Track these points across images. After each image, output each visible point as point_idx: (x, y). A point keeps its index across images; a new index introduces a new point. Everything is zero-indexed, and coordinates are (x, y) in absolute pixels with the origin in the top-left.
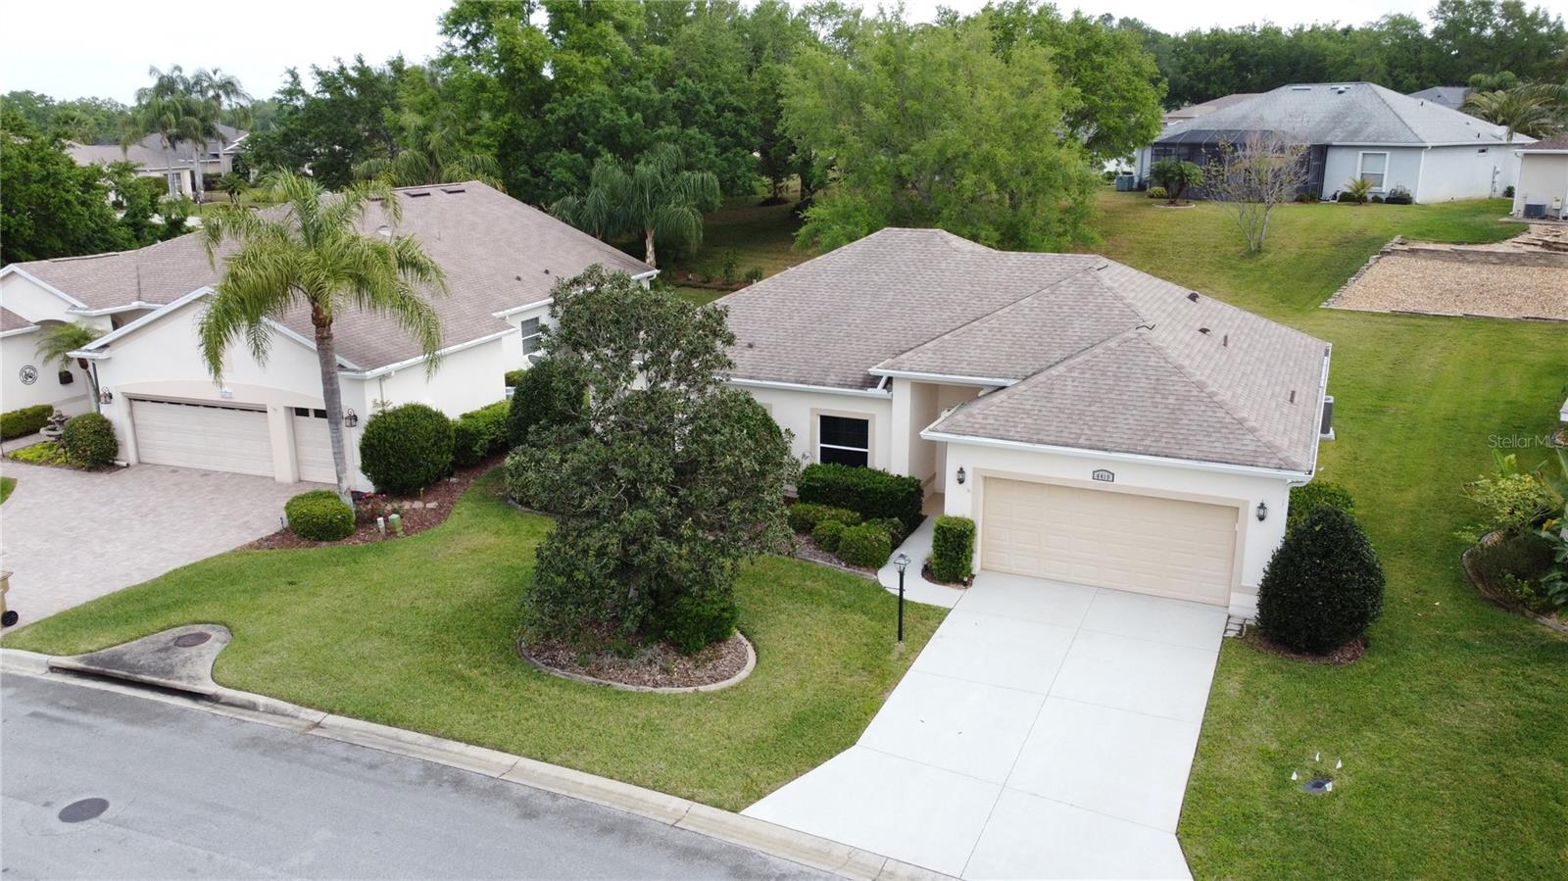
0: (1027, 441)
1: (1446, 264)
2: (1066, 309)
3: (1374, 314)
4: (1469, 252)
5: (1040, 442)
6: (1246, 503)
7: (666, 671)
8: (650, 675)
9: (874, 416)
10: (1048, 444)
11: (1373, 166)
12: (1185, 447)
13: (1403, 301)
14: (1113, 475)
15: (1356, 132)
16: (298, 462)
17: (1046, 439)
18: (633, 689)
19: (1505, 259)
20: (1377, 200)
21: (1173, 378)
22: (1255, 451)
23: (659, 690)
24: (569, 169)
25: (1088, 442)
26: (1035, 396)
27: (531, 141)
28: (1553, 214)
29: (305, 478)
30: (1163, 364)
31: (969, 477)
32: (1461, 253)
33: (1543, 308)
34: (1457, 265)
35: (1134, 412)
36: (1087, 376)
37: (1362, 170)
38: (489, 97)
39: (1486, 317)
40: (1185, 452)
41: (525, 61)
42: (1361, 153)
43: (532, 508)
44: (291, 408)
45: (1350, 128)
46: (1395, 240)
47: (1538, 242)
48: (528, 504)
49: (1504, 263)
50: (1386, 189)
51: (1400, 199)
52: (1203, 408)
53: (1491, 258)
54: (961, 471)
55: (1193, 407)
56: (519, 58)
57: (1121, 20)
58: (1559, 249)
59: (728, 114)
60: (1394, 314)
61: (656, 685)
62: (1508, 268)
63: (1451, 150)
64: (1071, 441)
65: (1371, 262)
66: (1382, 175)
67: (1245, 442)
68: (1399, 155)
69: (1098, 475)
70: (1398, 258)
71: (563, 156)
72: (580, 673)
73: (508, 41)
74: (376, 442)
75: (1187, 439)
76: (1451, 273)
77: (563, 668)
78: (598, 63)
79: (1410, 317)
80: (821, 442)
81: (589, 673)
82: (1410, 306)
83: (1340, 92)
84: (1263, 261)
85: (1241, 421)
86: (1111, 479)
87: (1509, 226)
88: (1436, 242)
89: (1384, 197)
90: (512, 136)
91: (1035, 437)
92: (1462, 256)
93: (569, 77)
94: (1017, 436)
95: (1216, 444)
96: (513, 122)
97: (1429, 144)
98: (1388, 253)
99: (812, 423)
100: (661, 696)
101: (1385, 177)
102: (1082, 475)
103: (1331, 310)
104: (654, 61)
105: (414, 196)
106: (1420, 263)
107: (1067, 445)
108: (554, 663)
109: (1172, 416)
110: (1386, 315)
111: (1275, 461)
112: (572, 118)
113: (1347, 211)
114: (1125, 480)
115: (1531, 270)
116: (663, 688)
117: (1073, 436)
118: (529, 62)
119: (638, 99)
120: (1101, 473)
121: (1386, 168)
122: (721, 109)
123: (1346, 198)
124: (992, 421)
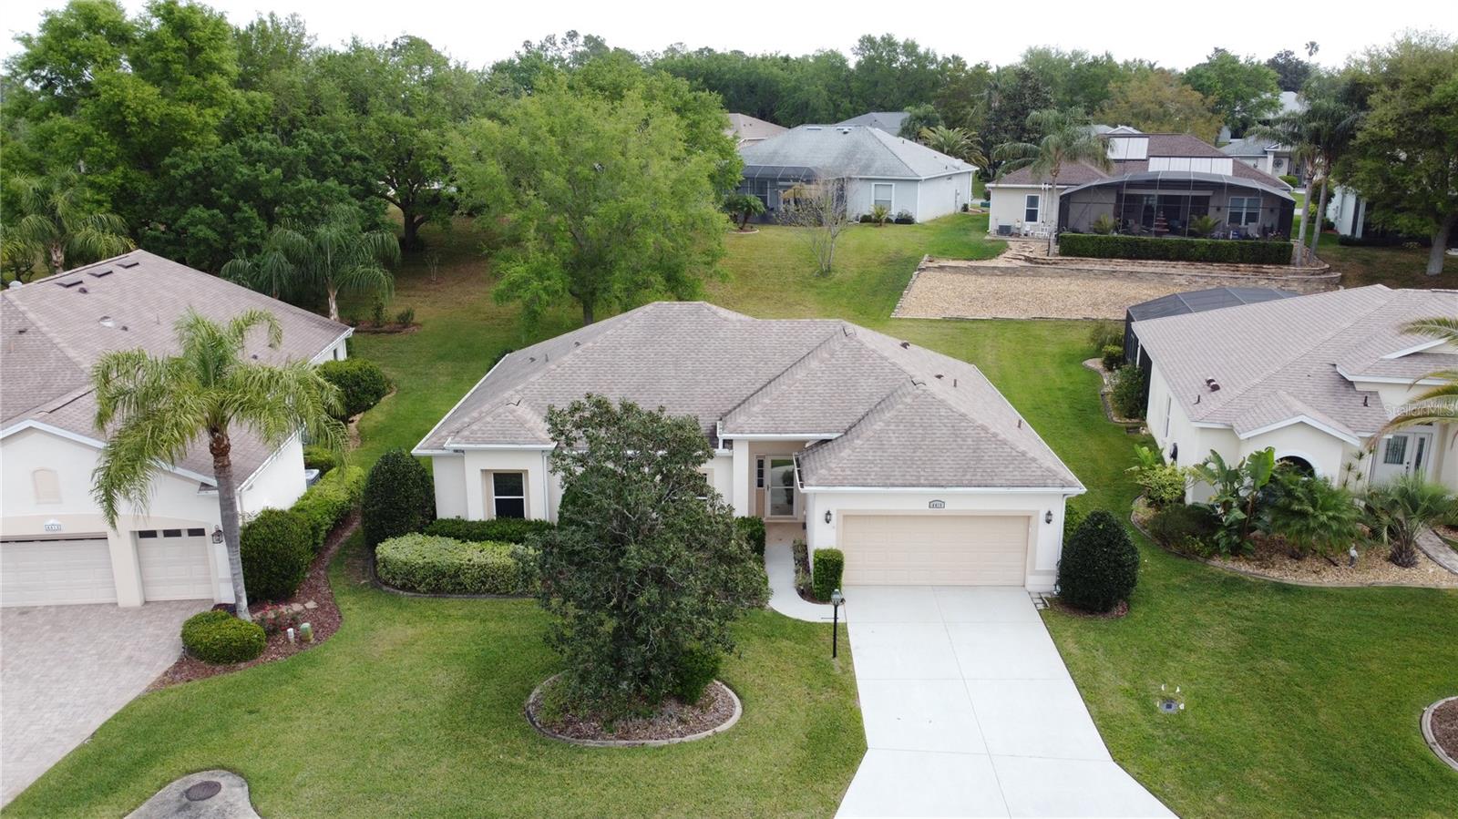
0: (883, 486)
1: (966, 277)
2: (849, 370)
3: (931, 321)
4: (979, 267)
5: (893, 485)
6: (1038, 512)
7: (681, 721)
8: (672, 728)
9: (712, 470)
10: (897, 486)
11: (883, 194)
12: (995, 478)
13: (947, 309)
14: (944, 503)
15: (867, 167)
16: (144, 584)
17: (896, 482)
18: (665, 742)
19: (1005, 272)
20: (888, 221)
21: (963, 424)
22: (1042, 475)
23: (686, 739)
24: (209, 226)
25: (926, 482)
26: (871, 448)
27: (152, 195)
28: (1017, 231)
29: (151, 598)
30: (951, 414)
31: (834, 517)
32: (975, 268)
33: (1041, 309)
34: (974, 278)
35: (948, 454)
36: (901, 428)
37: (875, 197)
38: (97, 151)
39: (1008, 319)
40: (996, 481)
41: (137, 114)
42: (873, 184)
43: (419, 592)
44: (135, 532)
45: (862, 163)
46: (925, 258)
47: (1020, 257)
48: (412, 589)
49: (1005, 275)
50: (894, 212)
51: (905, 220)
52: (994, 446)
53: (996, 271)
54: (828, 513)
55: (986, 446)
56: (131, 112)
57: (586, 37)
58: (1037, 263)
59: (356, 164)
60: (946, 320)
61: (682, 735)
62: (1008, 279)
63: (936, 180)
64: (914, 482)
65: (914, 277)
66: (890, 201)
67: (1033, 469)
68: (901, 186)
69: (933, 504)
70: (932, 273)
71: (199, 212)
72: (611, 739)
73: (116, 94)
74: (255, 554)
75: (994, 471)
76: (972, 284)
77: (593, 738)
78: (215, 115)
79: (957, 322)
81: (621, 738)
82: (952, 313)
83: (845, 133)
84: (835, 280)
85: (1024, 454)
86: (941, 506)
87: (993, 244)
88: (953, 259)
89: (894, 219)
90: (126, 190)
91: (888, 481)
92: (975, 270)
93: (186, 130)
94: (874, 483)
95: (1015, 473)
96: (125, 176)
97: (923, 178)
98: (924, 270)
100: (690, 743)
101: (893, 202)
102: (922, 506)
103: (900, 319)
104: (257, 107)
105: (100, 276)
106: (948, 277)
107: (914, 486)
108: (580, 735)
109: (975, 454)
110: (939, 321)
111: (1058, 481)
112: (198, 173)
113: (872, 232)
114: (952, 506)
115: (1024, 279)
116: (688, 737)
117: (914, 478)
118: (142, 116)
119: (270, 152)
120: (936, 503)
121: (893, 196)
122: (348, 158)
123: (866, 219)
124: (849, 473)
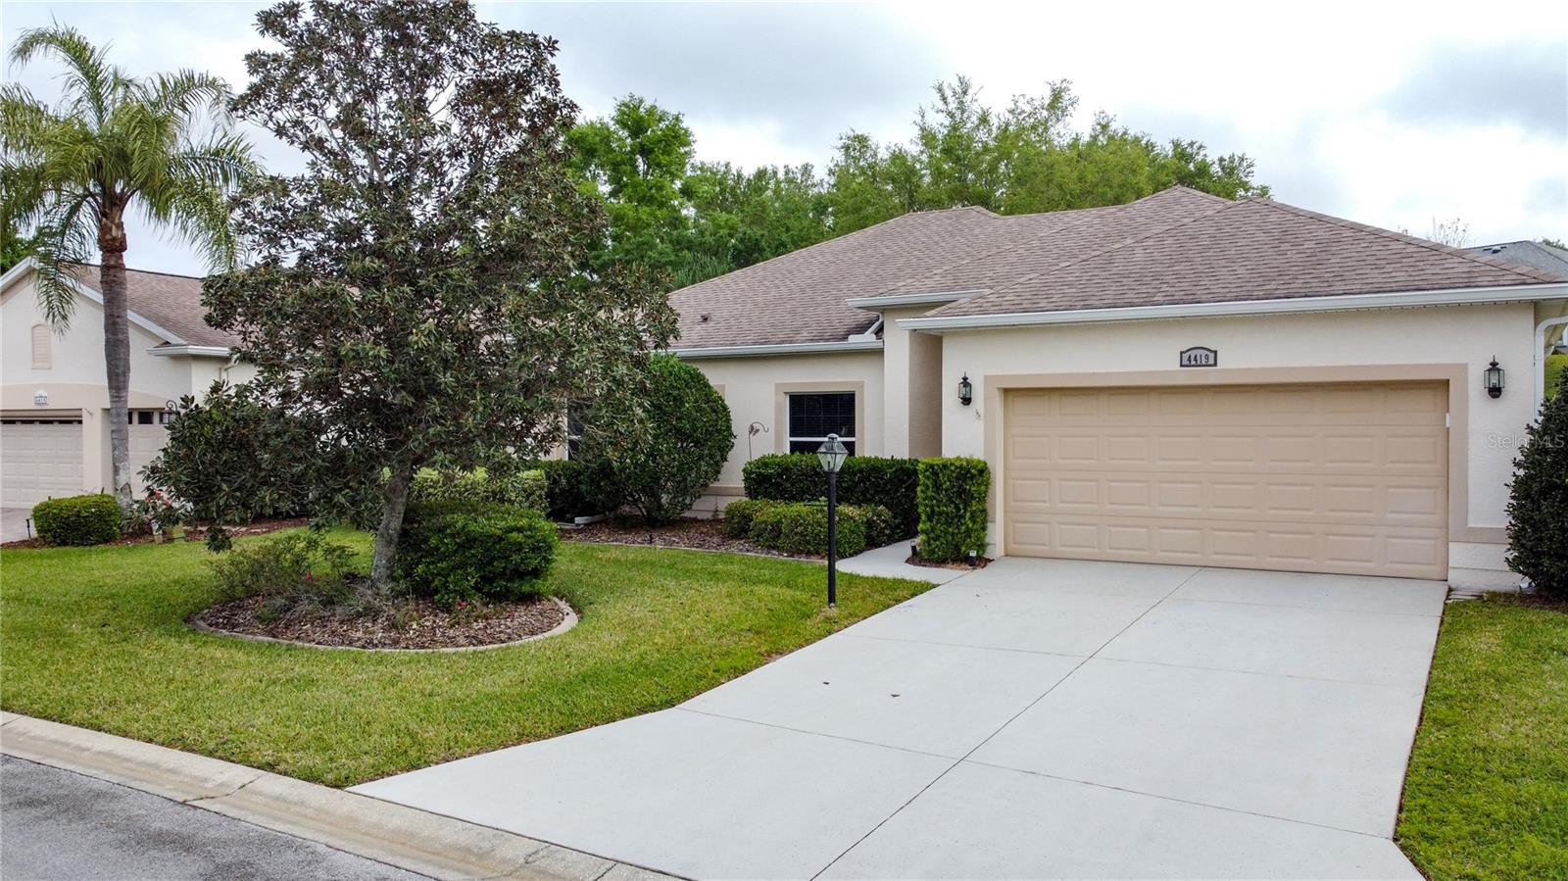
0: (1066, 309)
2: (1140, 220)
5: (1087, 307)
7: (396, 627)
8: (366, 633)
10: (1100, 308)
12: (1338, 283)
14: (1215, 352)
17: (1097, 303)
23: (369, 650)
25: (1168, 298)
31: (978, 393)
54: (966, 383)
61: (367, 645)
69: (1189, 359)
72: (254, 634)
75: (1340, 276)
80: (791, 436)
81: (269, 633)
86: (1211, 362)
94: (1050, 306)
95: (1395, 274)
99: (778, 407)
102: (1162, 361)
107: (1132, 305)
111: (1510, 277)
114: (1235, 359)
116: (377, 650)
120: (1193, 353)
